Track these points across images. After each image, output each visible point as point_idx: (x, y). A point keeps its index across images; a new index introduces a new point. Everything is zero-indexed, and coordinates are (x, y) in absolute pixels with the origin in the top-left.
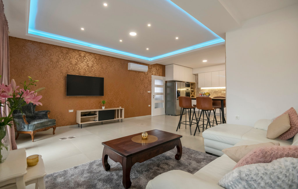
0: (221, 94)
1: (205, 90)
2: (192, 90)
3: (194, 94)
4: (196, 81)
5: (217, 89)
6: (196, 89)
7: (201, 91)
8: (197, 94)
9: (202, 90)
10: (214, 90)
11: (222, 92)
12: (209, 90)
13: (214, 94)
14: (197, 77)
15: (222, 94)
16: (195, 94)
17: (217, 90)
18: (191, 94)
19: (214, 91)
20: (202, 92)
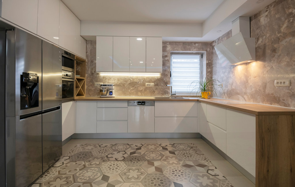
0: (144, 87)
1: (110, 78)
2: (79, 77)
3: (83, 87)
4: (87, 56)
5: (137, 78)
6: (86, 75)
7: (101, 80)
8: (91, 88)
9: (104, 77)
10: (129, 79)
11: (147, 84)
12: (118, 80)
13: (129, 88)
14: (89, 46)
15: (147, 88)
16: (86, 87)
17: (135, 80)
18: (77, 87)
19: (128, 82)
20: (102, 84)
